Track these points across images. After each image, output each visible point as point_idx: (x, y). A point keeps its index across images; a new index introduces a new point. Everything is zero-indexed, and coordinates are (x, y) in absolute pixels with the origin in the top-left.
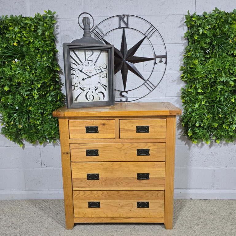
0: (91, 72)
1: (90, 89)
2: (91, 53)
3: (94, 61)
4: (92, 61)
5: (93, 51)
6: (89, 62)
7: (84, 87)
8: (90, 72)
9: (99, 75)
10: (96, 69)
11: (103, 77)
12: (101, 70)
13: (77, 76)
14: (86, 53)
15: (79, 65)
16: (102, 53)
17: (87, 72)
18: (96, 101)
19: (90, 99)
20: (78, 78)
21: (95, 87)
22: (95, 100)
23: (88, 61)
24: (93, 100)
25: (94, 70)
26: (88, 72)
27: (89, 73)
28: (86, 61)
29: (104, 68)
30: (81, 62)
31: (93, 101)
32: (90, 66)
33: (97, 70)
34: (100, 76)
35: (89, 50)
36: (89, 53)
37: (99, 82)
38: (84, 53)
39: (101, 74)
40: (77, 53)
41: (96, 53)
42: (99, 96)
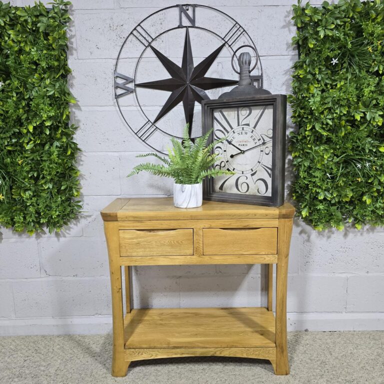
0: (246, 143)
1: (243, 172)
2: (248, 112)
3: (252, 125)
4: (248, 125)
5: (252, 107)
6: (243, 128)
7: (234, 169)
8: (244, 143)
9: (259, 149)
10: (254, 140)
11: (267, 153)
12: (264, 140)
13: (225, 151)
14: (240, 112)
15: (228, 132)
16: (266, 111)
17: (239, 145)
18: (252, 194)
19: (243, 189)
20: (225, 154)
21: (252, 170)
22: (251, 192)
23: (243, 126)
24: (247, 191)
25: (251, 140)
26: (242, 143)
27: (243, 145)
28: (239, 125)
29: (269, 136)
30: (232, 128)
31: (247, 193)
32: (246, 133)
33: (257, 141)
34: (262, 151)
35: (244, 106)
36: (244, 112)
37: (259, 162)
38: (236, 112)
39: (263, 147)
40: (225, 113)
41: (256, 112)
42: (257, 186)
